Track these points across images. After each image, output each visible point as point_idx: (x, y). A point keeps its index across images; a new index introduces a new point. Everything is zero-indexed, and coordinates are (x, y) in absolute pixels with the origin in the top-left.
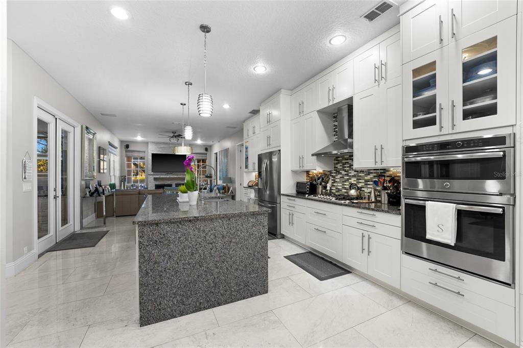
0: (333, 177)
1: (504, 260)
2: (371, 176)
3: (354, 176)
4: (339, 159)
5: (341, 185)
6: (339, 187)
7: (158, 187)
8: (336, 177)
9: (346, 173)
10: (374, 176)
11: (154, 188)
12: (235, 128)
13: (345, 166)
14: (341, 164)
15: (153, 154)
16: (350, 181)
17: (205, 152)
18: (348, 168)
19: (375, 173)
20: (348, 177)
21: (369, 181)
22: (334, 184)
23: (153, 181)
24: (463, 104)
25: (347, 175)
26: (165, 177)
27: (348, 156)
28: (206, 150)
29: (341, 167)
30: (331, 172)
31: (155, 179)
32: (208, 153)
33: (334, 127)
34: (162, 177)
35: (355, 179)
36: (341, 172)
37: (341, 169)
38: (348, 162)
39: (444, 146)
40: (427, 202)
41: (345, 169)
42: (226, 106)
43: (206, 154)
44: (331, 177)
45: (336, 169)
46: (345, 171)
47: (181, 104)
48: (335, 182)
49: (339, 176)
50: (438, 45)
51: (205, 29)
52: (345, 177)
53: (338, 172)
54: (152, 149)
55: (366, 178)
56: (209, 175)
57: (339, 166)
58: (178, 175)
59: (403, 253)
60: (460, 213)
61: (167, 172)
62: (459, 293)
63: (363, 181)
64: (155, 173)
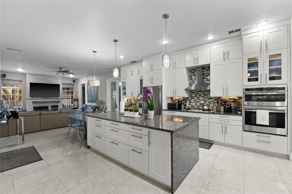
0: (189, 100)
1: (285, 128)
2: (212, 100)
3: (202, 100)
4: (193, 91)
5: (194, 104)
6: (193, 105)
7: (36, 108)
8: (191, 100)
9: (197, 98)
10: (214, 100)
11: (32, 110)
12: (109, 69)
13: (197, 95)
14: (195, 94)
15: (31, 83)
16: (200, 102)
17: (73, 83)
18: (199, 96)
19: (214, 98)
20: (199, 100)
21: (211, 102)
22: (190, 104)
23: (32, 104)
24: (269, 74)
25: (199, 99)
26: (42, 101)
27: (199, 90)
28: (74, 81)
29: (195, 96)
30: (188, 98)
31: (34, 103)
32: (75, 84)
33: (190, 76)
34: (39, 100)
35: (203, 101)
36: (194, 98)
37: (194, 97)
38: (199, 93)
39: (261, 89)
40: (257, 110)
41: (197, 96)
42: (122, 57)
43: (74, 84)
44: (188, 100)
45: (191, 96)
46: (197, 97)
47: (94, 52)
48: (190, 102)
49: (193, 100)
50: (259, 51)
51: (166, 16)
52: (197, 100)
53: (192, 98)
54: (30, 79)
55: (209, 101)
56: (76, 99)
57: (193, 95)
58: (53, 99)
59: (243, 131)
60: (270, 113)
61: (44, 97)
62: (268, 142)
63: (208, 102)
64: (33, 98)
